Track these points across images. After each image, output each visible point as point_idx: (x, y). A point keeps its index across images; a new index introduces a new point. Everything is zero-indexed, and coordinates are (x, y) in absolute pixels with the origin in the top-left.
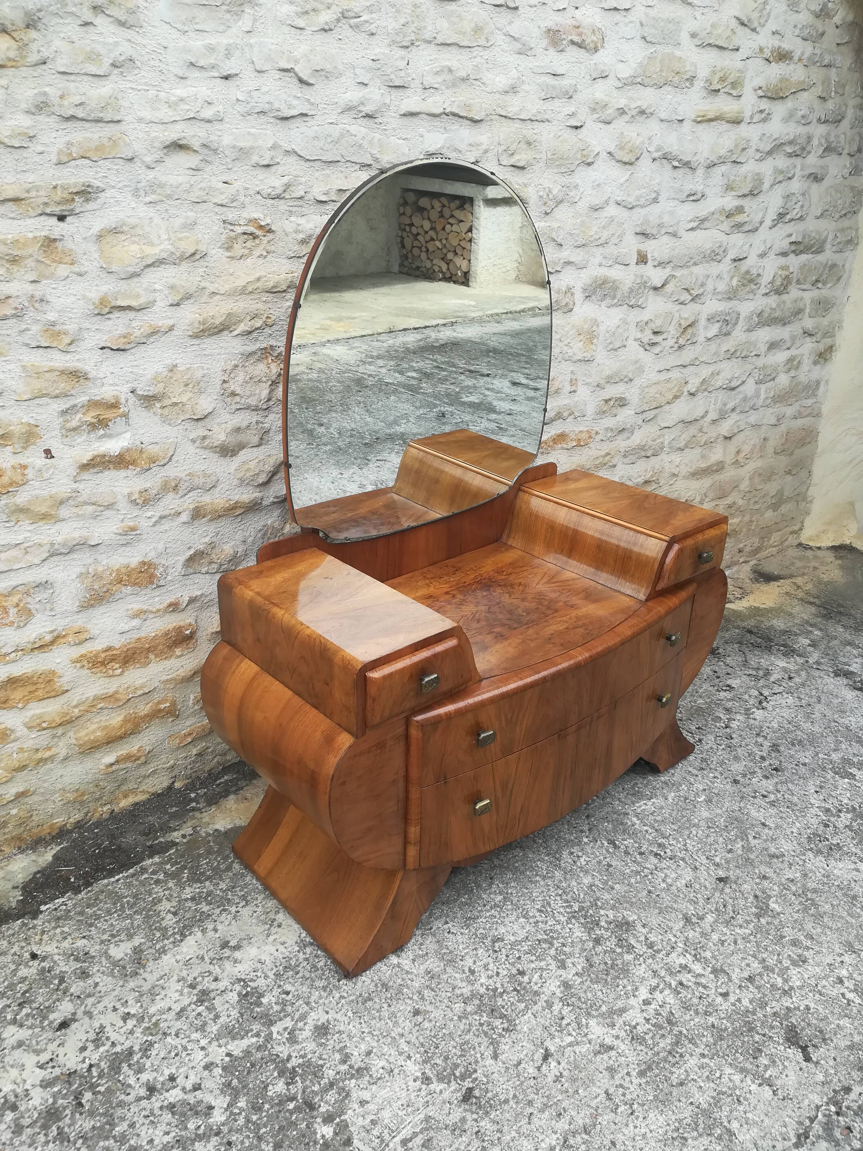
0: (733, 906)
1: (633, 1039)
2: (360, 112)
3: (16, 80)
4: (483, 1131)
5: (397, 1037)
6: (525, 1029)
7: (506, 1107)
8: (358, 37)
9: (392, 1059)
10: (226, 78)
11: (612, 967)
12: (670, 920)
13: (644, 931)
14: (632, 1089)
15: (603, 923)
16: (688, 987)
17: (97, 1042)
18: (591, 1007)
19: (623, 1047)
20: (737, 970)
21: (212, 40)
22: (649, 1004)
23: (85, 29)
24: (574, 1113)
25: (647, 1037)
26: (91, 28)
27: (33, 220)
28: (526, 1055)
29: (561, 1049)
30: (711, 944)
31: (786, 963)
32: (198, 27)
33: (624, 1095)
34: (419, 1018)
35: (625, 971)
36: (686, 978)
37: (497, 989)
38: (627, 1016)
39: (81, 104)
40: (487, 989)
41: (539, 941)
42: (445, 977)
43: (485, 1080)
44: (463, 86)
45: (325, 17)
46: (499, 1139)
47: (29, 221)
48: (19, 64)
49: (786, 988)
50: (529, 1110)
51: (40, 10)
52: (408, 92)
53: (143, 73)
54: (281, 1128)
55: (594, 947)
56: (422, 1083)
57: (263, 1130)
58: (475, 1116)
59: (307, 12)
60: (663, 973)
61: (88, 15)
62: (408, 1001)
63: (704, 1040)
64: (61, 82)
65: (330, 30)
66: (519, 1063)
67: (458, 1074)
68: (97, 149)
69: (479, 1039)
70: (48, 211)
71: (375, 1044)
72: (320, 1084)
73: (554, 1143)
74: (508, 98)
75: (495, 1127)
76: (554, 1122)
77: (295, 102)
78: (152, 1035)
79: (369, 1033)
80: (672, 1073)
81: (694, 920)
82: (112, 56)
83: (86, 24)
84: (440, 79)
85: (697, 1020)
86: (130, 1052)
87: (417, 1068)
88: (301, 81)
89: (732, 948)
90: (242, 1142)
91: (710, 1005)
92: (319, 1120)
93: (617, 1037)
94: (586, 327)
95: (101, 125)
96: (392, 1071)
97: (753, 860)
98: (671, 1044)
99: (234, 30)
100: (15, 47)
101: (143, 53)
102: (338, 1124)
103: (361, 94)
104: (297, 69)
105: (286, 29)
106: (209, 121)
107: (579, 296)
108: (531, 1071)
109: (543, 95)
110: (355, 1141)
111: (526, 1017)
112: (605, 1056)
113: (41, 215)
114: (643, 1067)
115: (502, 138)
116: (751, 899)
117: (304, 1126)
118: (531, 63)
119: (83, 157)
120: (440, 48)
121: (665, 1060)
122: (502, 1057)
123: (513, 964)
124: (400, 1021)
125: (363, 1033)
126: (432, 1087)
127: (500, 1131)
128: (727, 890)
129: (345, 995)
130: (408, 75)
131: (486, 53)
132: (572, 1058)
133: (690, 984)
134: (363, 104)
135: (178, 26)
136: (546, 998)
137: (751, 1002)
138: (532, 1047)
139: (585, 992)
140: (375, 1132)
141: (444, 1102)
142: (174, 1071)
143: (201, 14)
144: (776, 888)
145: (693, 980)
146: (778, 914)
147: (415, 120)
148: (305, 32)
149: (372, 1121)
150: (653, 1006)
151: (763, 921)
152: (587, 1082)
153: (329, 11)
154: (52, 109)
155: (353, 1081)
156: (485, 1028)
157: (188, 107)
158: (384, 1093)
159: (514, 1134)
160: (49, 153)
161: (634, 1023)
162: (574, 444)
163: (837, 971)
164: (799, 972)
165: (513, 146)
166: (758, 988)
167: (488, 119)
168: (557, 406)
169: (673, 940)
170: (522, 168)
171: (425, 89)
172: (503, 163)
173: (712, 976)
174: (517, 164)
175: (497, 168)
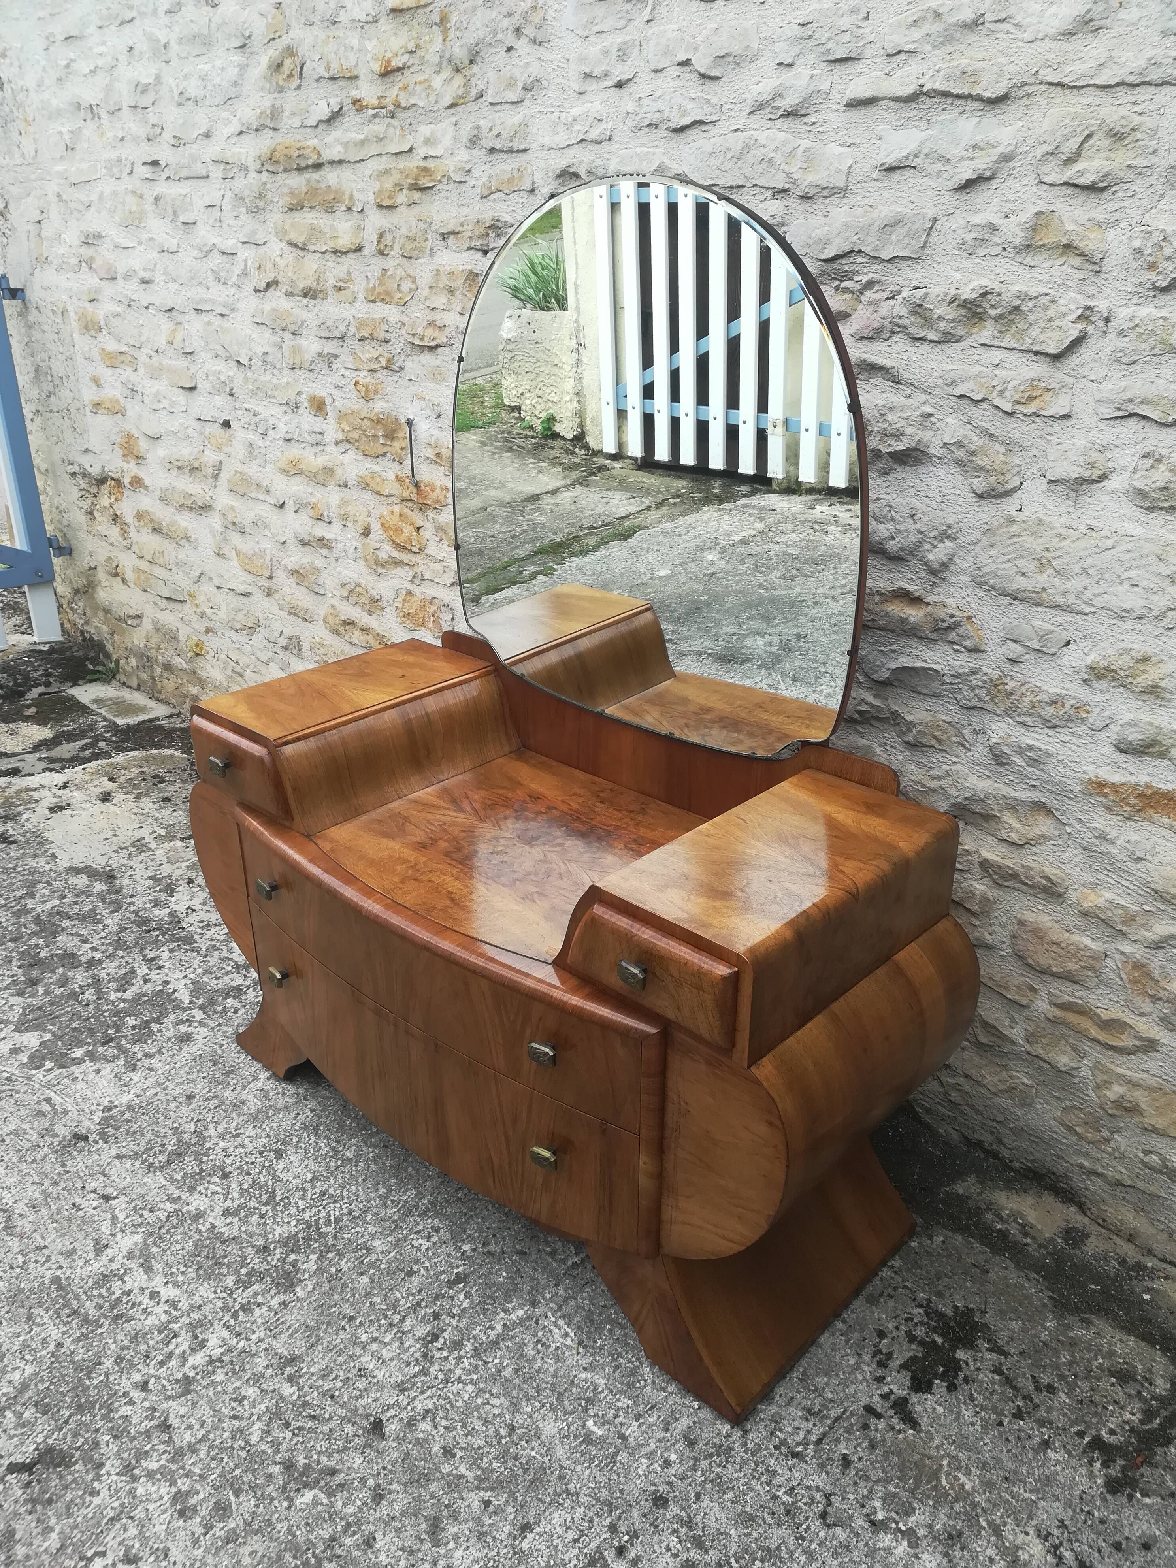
0: (313, 1431)
1: (105, 1276)
2: (778, 108)
3: (463, 116)
5: (164, 1086)
6: (146, 1180)
7: (57, 1165)
9: (139, 1085)
10: (619, 85)
11: (216, 1264)
12: (291, 1335)
13: (274, 1303)
14: (40, 1269)
15: (293, 1257)
16: (166, 1343)
18: (161, 1238)
19: (97, 1265)
20: (183, 1411)
21: (607, 41)
22: (152, 1298)
23: (509, 54)
24: (31, 1219)
25: (103, 1290)
26: (514, 52)
28: (113, 1181)
29: (111, 1210)
30: (237, 1384)
31: (183, 1484)
32: (597, 28)
33: (36, 1262)
35: (208, 1277)
36: (182, 1344)
37: (208, 1156)
38: (137, 1272)
39: (500, 135)
43: (94, 1149)
44: (972, 38)
47: (461, 254)
48: (465, 100)
49: (136, 1471)
50: (47, 1183)
51: (478, 44)
52: (858, 67)
53: (549, 93)
55: (253, 1246)
56: (106, 1106)
58: (57, 1144)
60: (195, 1316)
61: (511, 40)
62: (206, 1090)
64: (490, 114)
66: (104, 1175)
67: (107, 1130)
68: (510, 180)
69: (144, 1144)
70: (473, 245)
71: (160, 1072)
75: (38, 1158)
76: (27, 1201)
77: (690, 106)
79: (174, 1068)
80: (47, 1310)
81: (290, 1370)
82: (524, 78)
83: (510, 49)
84: (917, 34)
85: (113, 1347)
87: (123, 1102)
88: (703, 76)
89: (226, 1411)
91: (132, 1365)
92: (91, 1048)
93: (112, 1260)
95: (512, 155)
96: (126, 1086)
97: (423, 1487)
98: (86, 1315)
99: (635, 23)
100: (463, 83)
101: (549, 70)
102: (82, 1059)
103: (779, 81)
104: (695, 60)
105: (695, 7)
106: (598, 143)
108: (93, 1185)
110: (61, 1070)
111: (162, 1180)
112: (89, 1248)
113: (470, 248)
114: (64, 1283)
115: (1044, 129)
116: (329, 1463)
119: (498, 191)
121: (66, 1306)
122: (117, 1162)
124: (182, 1087)
125: (176, 1063)
126: (99, 1113)
127: (33, 1162)
128: (350, 1428)
129: (225, 1047)
130: (859, 37)
132: (97, 1219)
133: (172, 1347)
135: (580, 32)
136: (184, 1197)
137: (125, 1418)
138: (122, 1186)
139: (184, 1233)
140: (64, 1081)
141: (79, 1122)
143: (600, 12)
144: (350, 1509)
145: (178, 1351)
146: (290, 1500)
147: (872, 111)
149: (77, 1078)
150: (147, 1301)
151: (276, 1469)
152: (65, 1231)
154: (482, 143)
155: (123, 1063)
156: (158, 1148)
157: (578, 128)
158: (102, 1083)
159: (26, 1171)
160: (477, 187)
161: (127, 1279)
163: (152, 1559)
164: (161, 1498)
165: (1072, 145)
166: (147, 1434)
167: (1021, 93)
168: (1151, 724)
169: (254, 1337)
170: (1092, 188)
171: (889, 55)
172: (1048, 179)
173: (179, 1376)
174: (1077, 182)
175: (1034, 189)
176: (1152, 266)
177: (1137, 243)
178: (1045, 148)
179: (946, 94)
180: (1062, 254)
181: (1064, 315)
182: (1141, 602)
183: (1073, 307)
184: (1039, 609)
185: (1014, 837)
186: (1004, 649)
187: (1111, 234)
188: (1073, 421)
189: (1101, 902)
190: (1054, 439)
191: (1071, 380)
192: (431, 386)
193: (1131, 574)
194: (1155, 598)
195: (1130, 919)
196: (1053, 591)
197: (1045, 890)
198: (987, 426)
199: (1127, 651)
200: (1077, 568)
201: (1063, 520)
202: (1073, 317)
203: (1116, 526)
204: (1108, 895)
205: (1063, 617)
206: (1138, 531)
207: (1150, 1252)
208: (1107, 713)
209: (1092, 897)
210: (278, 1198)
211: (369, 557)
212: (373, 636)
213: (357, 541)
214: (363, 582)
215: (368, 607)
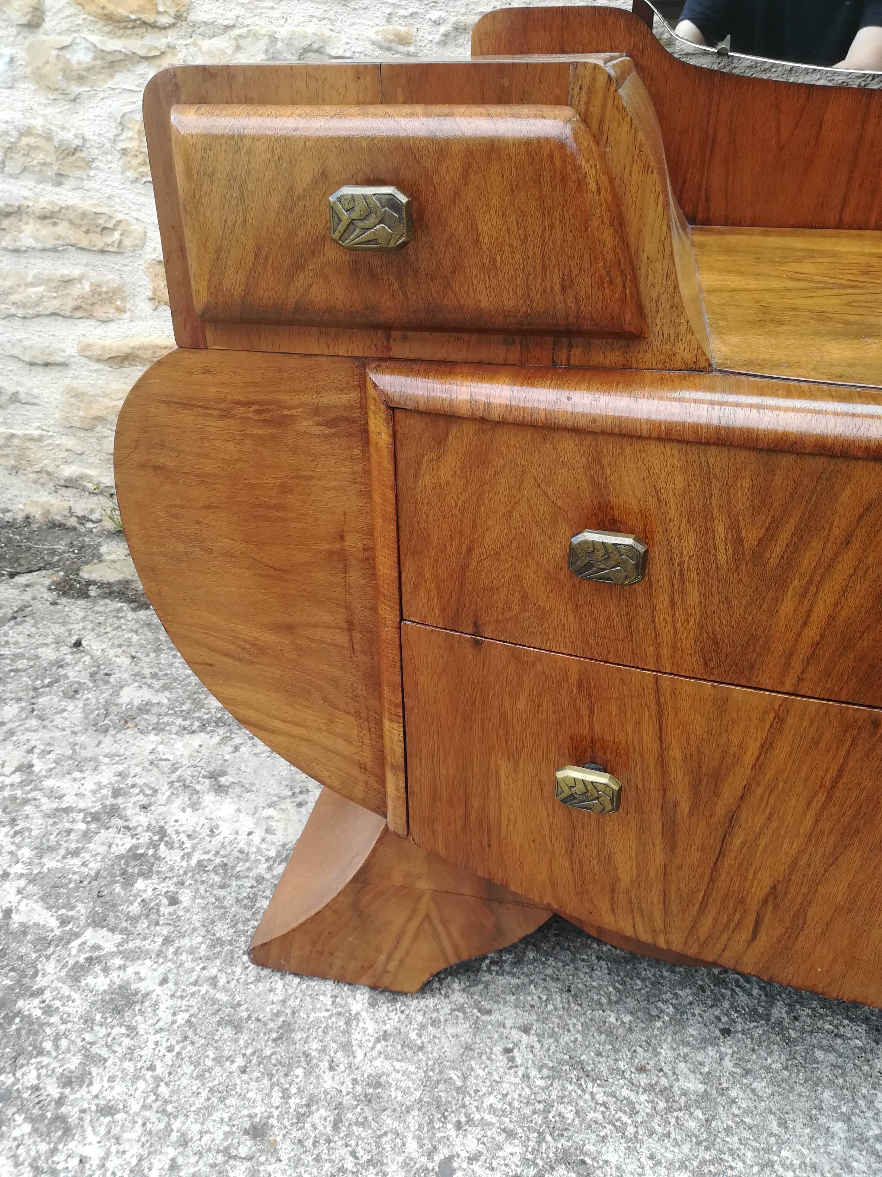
5: (174, 1137)
42: (389, 1122)
62: (276, 1097)
71: (135, 1106)
79: (158, 1080)
124: (217, 1116)
125: (152, 1068)
129: (222, 981)
211: (47, 68)
212: (71, 222)
213: (13, 45)
214: (38, 123)
215: (55, 168)
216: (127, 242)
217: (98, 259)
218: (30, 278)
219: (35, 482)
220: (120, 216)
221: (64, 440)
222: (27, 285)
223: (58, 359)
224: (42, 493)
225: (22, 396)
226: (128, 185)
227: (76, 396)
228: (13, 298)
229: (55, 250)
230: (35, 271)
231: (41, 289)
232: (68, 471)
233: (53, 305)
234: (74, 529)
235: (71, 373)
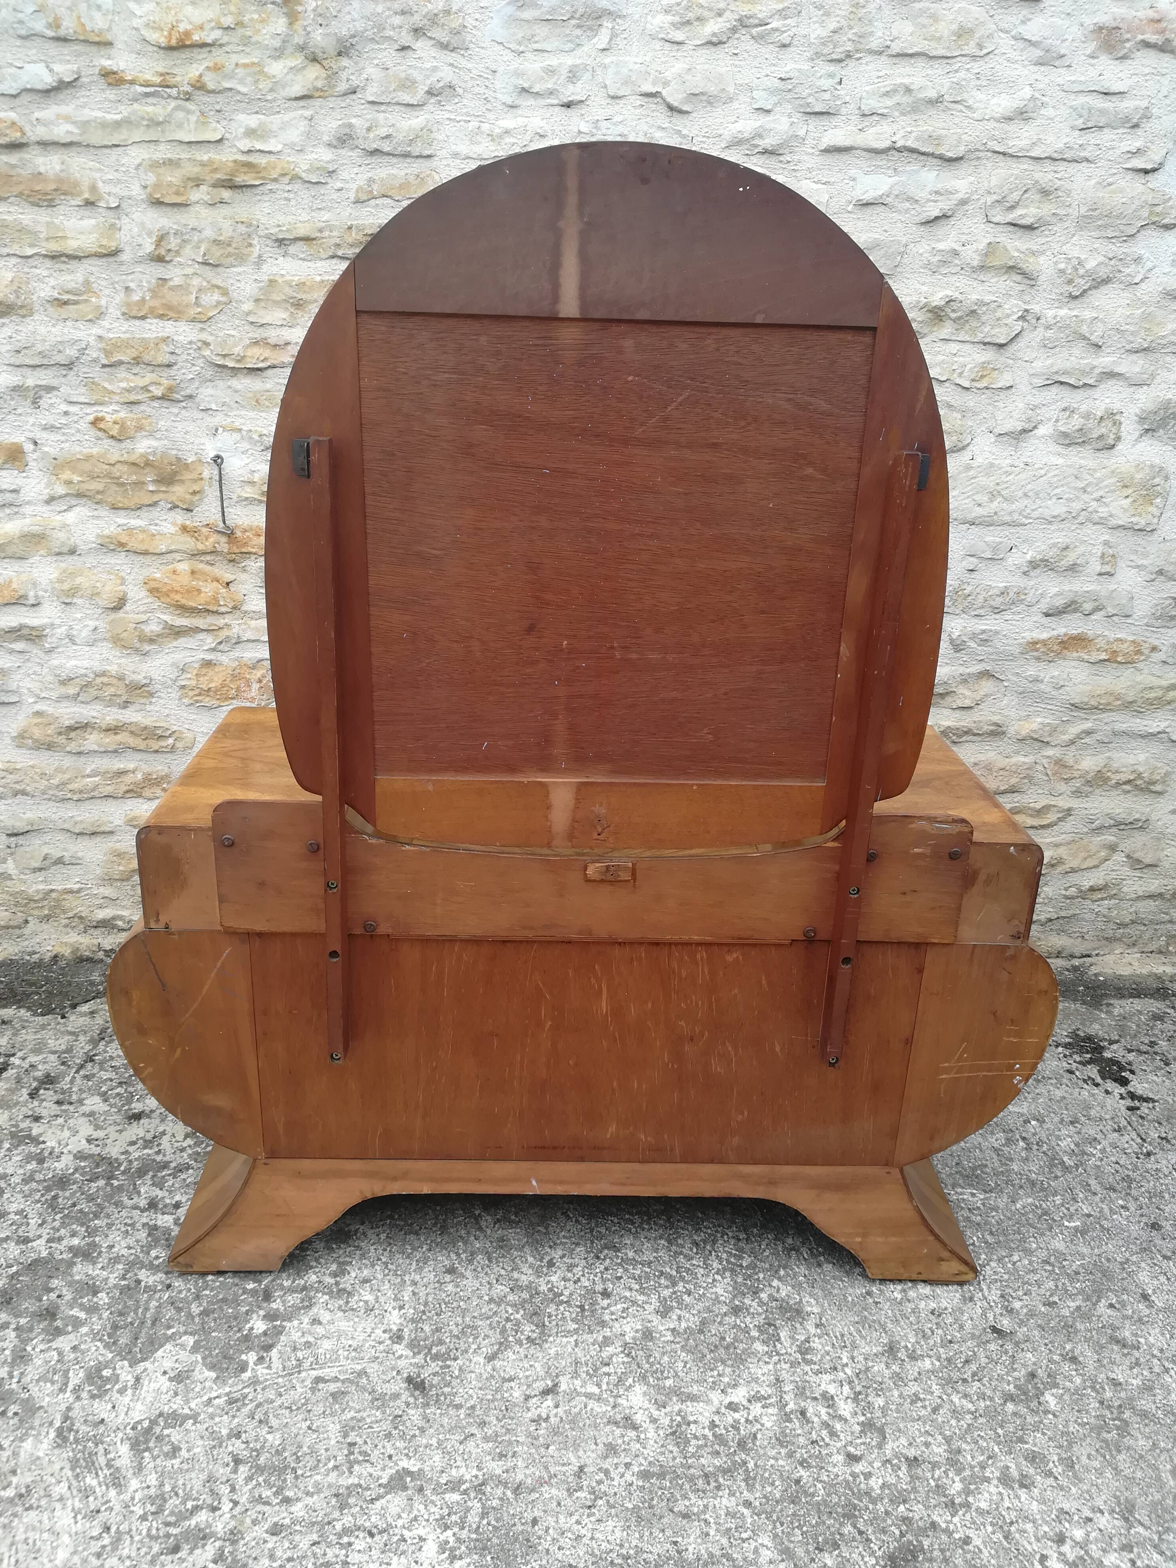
0: (981, 1368)
1: (673, 1433)
2: (756, 146)
3: (323, 111)
4: (405, 1418)
5: (408, 1283)
6: (552, 1352)
7: (452, 1412)
8: (763, 50)
9: (382, 1300)
10: (568, 105)
11: (727, 1348)
12: (862, 1337)
13: (813, 1330)
14: (616, 1483)
15: (764, 1296)
16: (808, 1421)
17: (148, 1144)
18: (656, 1372)
19: (651, 1434)
20: (903, 1441)
21: (553, 61)
22: (736, 1410)
23: (402, 54)
24: (521, 1464)
25: (693, 1442)
26: (410, 52)
27: (323, 263)
28: (527, 1377)
29: (573, 1394)
30: (896, 1393)
31: (992, 1473)
32: (537, 46)
33: (599, 1482)
34: (448, 1278)
35: (740, 1360)
36: (818, 1412)
37: (562, 1294)
38: (690, 1407)
39: (388, 137)
40: (550, 1290)
41: (662, 1273)
43: (457, 1372)
44: (932, 112)
45: (713, 27)
46: (414, 1436)
47: (319, 264)
48: (327, 94)
49: (958, 1501)
50: (474, 1430)
51: (353, 36)
52: (834, 121)
53: (465, 101)
54: (224, 1300)
55: (725, 1314)
56: (390, 1338)
57: (208, 1292)
58: (411, 1400)
59: (688, 22)
60: (787, 1388)
61: (406, 39)
63: (769, 1489)
64: (370, 114)
65: (721, 43)
66: (511, 1380)
67: (434, 1351)
68: (401, 187)
69: (491, 1333)
70: (340, 253)
72: (293, 1282)
73: (468, 1477)
74: (1012, 127)
75: (421, 1423)
76: (488, 1458)
77: (659, 134)
78: (196, 1161)
80: (685, 1497)
81: (902, 1354)
82: (428, 82)
83: (404, 48)
84: (889, 102)
85: (781, 1462)
86: (165, 1165)
87: (398, 1322)
88: (671, 108)
89: (923, 1412)
90: (180, 1292)
91: (819, 1456)
92: (262, 1313)
93: (654, 1421)
94: (1138, 476)
95: (409, 160)
96: (372, 1310)
97: (1077, 1332)
98: (719, 1468)
99: (585, 49)
100: (324, 75)
101: (467, 78)
102: (275, 1327)
103: (758, 124)
104: (664, 93)
105: (658, 45)
107: (1130, 428)
108: (516, 1394)
109: (1080, 123)
110: (275, 1350)
111: (565, 1340)
112: (618, 1432)
113: (333, 257)
114: (656, 1469)
115: (993, 183)
116: (1021, 1373)
117: (244, 1309)
118: (1062, 76)
119: (384, 196)
120: (895, 60)
121: (692, 1479)
122: (498, 1363)
123: (604, 1281)
126: (396, 1347)
127: (422, 1430)
128: (992, 1346)
130: (838, 97)
131: (976, 65)
132: (577, 1410)
133: (816, 1419)
134: (760, 136)
135: (513, 46)
136: (609, 1334)
137: (884, 1486)
138: (542, 1373)
139: (664, 1354)
140: (300, 1354)
141: (393, 1369)
142: (184, 1200)
143: (542, 31)
144: (1078, 1380)
145: (825, 1417)
146: (1047, 1412)
147: (845, 157)
148: (685, 48)
149: (307, 1342)
150: (737, 1416)
151: (1010, 1407)
152: (570, 1442)
153: (720, 19)
154: (356, 142)
155: (327, 1297)
156: (509, 1325)
157: (513, 140)
158: (344, 1325)
159: (434, 1441)
160: (348, 190)
161: (691, 1419)
162: (1104, 656)
163: (1067, 1525)
164: (1000, 1494)
165: (1015, 196)
166: (913, 1478)
167: (973, 156)
168: (1070, 591)
169: (845, 1360)
170: (1030, 228)
171: (864, 115)
172: (995, 220)
173: (857, 1428)
174: (1019, 222)
175: (983, 226)
176: (1070, 282)
177: (1062, 266)
178: (995, 197)
179: (913, 151)
180: (1006, 272)
181: (1008, 316)
182: (1065, 509)
183: (1015, 310)
184: (991, 528)
185: (967, 703)
186: (964, 563)
187: (1042, 259)
188: (1014, 390)
189: (1035, 726)
190: (1000, 404)
191: (1011, 362)
192: (252, 414)
193: (1058, 491)
194: (1074, 505)
195: (1054, 730)
196: (1002, 513)
197: (992, 734)
198: (949, 399)
199: (1054, 545)
200: (1020, 494)
201: (1008, 461)
202: (1015, 317)
203: (1045, 460)
204: (1039, 720)
205: (1008, 531)
206: (1060, 461)
207: (1072, 956)
208: (1040, 592)
209: (1027, 726)
210: (674, 1273)
211: (125, 635)
212: (132, 732)
213: (97, 619)
214: (113, 669)
215: (124, 698)
216: (179, 745)
217: (151, 757)
218: (88, 771)
219: (66, 926)
220: (175, 728)
221: (102, 889)
222: (83, 777)
223: (107, 829)
224: (72, 934)
225: (67, 860)
226: (183, 707)
227: (119, 855)
228: (70, 787)
229: (116, 751)
230: (93, 766)
231: (97, 779)
232: (101, 914)
233: (109, 790)
234: (102, 961)
235: (115, 838)
